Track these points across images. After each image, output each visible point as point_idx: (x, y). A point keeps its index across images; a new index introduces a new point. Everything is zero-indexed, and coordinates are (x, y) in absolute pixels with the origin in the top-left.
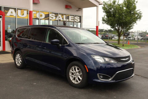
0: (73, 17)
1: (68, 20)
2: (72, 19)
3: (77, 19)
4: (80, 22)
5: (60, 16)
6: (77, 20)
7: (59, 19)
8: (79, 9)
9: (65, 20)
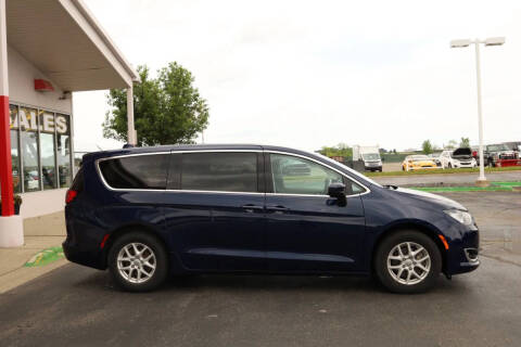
0: (52, 117)
1: (41, 128)
2: (50, 126)
3: (61, 124)
4: (68, 133)
5: (22, 113)
6: (62, 128)
7: (22, 123)
8: (66, 92)
9: (34, 127)
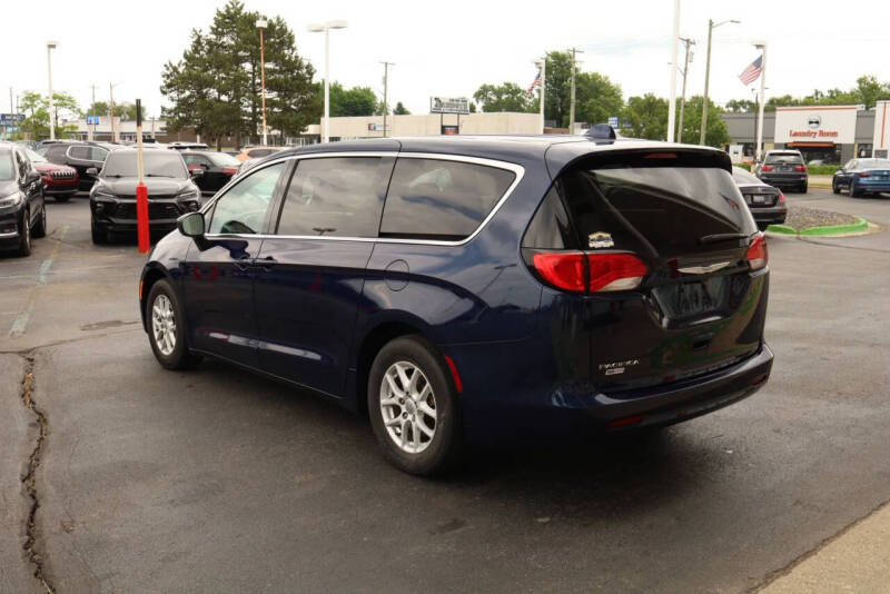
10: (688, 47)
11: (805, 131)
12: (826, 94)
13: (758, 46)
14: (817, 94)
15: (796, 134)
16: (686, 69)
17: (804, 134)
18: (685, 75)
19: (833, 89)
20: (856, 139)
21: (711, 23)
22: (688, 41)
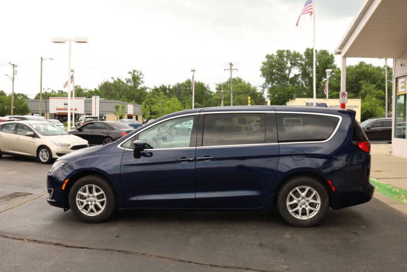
10: (14, 68)
11: (63, 108)
12: (57, 92)
13: (72, 71)
14: (53, 91)
15: (59, 109)
16: (13, 78)
17: (62, 109)
18: (13, 81)
19: (60, 90)
20: (85, 111)
21: (42, 59)
22: (14, 65)
